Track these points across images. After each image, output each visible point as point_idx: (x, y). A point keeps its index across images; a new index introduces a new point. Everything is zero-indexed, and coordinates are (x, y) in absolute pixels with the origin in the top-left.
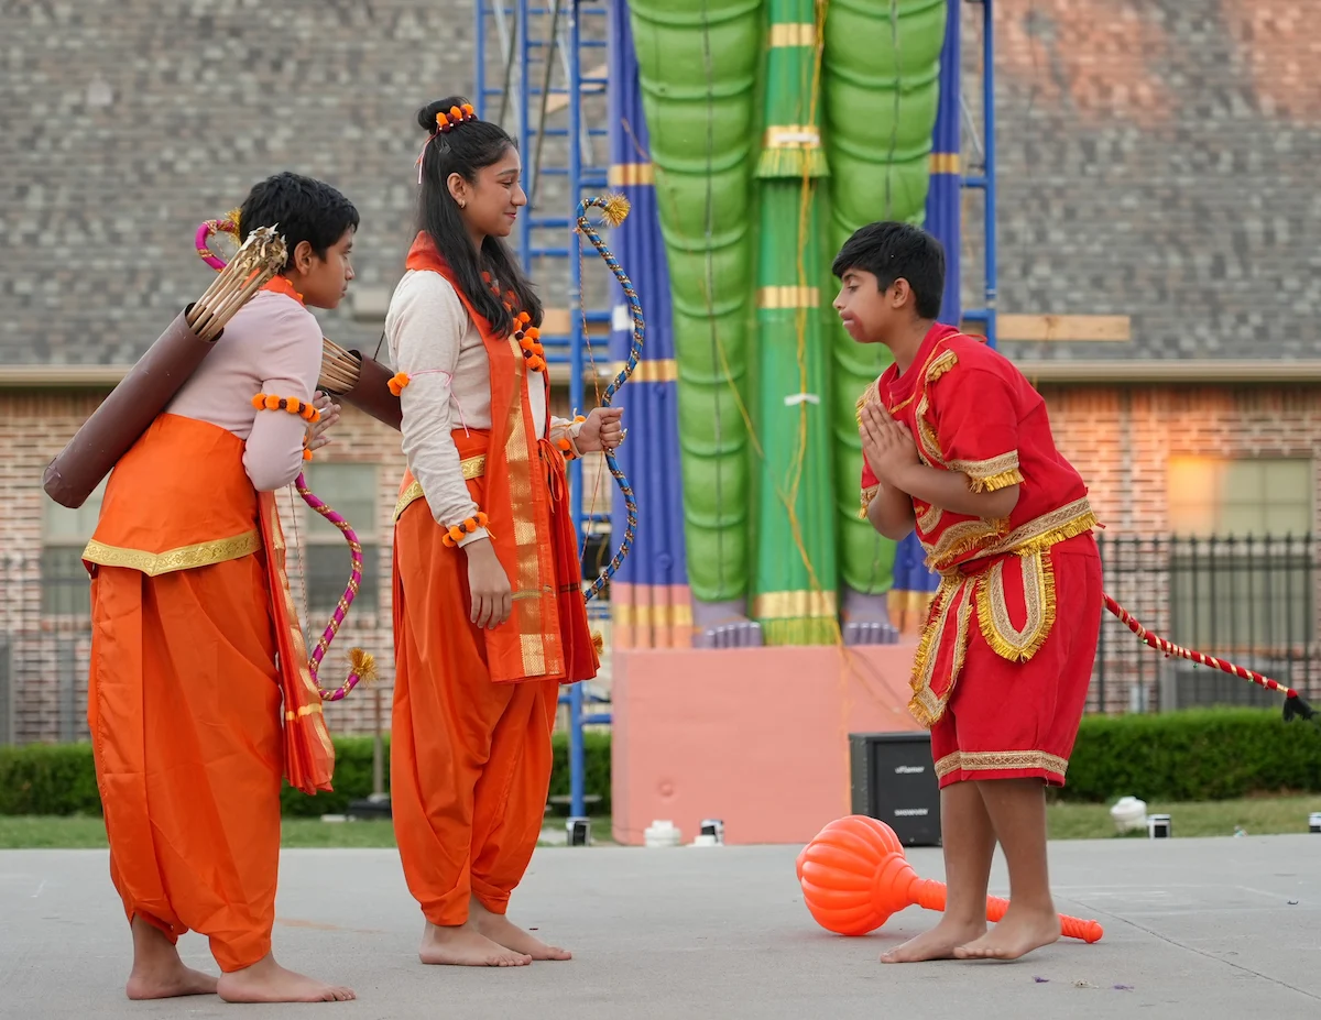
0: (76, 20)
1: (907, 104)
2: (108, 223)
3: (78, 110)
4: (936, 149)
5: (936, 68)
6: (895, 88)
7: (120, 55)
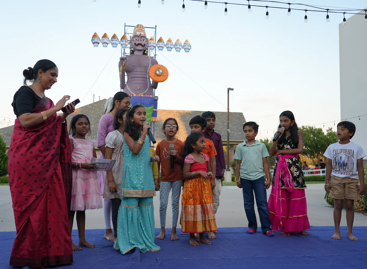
0: (92, 121)
2: (93, 136)
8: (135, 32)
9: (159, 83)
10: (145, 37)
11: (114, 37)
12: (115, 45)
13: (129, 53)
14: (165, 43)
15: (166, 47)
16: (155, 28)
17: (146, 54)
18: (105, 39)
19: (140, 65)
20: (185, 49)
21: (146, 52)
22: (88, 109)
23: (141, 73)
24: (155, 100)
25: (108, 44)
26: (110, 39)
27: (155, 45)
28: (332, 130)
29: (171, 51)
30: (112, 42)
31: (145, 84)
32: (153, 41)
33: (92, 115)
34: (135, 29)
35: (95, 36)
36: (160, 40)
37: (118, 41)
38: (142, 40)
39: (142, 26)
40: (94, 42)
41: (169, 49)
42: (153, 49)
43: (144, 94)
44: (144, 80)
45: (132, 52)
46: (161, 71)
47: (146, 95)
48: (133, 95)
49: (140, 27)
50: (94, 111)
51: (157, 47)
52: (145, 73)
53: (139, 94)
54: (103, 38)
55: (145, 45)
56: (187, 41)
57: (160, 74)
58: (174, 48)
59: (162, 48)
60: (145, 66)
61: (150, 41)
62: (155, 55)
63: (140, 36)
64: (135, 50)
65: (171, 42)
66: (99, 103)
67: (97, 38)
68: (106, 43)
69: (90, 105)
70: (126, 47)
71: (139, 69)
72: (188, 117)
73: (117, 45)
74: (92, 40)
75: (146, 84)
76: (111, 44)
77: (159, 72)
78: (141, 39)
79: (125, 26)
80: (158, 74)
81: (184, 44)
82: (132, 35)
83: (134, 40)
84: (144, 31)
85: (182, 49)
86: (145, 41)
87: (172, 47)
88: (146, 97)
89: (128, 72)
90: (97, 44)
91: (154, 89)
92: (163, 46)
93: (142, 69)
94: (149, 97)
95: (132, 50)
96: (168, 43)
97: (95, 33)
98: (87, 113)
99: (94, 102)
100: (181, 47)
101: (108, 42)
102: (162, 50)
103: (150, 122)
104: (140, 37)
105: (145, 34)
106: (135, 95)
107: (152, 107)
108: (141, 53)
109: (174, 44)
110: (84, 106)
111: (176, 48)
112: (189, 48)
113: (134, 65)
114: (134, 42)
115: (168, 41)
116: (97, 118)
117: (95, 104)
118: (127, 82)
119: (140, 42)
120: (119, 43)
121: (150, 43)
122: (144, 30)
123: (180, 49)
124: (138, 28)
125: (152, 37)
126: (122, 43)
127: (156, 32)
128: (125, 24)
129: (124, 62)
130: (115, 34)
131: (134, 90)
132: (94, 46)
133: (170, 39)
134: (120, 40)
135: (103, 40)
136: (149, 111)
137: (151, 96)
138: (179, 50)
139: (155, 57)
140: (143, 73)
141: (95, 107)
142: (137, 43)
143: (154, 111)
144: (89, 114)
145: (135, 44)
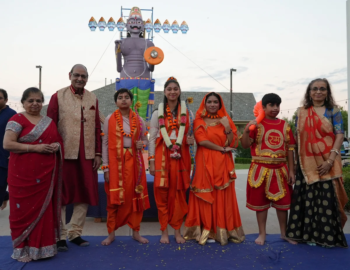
0: (103, 103)
1: (144, 113)
3: (103, 110)
4: (146, 117)
5: (146, 111)
6: (143, 112)
7: (106, 106)
8: (131, 15)
9: (155, 66)
10: (141, 19)
11: (111, 20)
12: (111, 29)
13: (126, 36)
14: (162, 25)
15: (163, 29)
16: (152, 10)
17: (142, 37)
18: (102, 23)
19: (136, 48)
20: (182, 31)
21: (142, 35)
22: (100, 92)
23: (137, 56)
24: (151, 82)
25: (105, 28)
26: (107, 23)
27: (151, 27)
28: (343, 109)
29: (168, 32)
30: (109, 26)
31: (141, 67)
32: (150, 23)
33: (104, 98)
34: (131, 12)
35: (92, 20)
36: (157, 22)
37: (114, 25)
38: (138, 23)
39: (138, 8)
40: (91, 27)
41: (166, 31)
42: (150, 31)
43: (140, 77)
44: (140, 63)
45: (129, 35)
46: (156, 53)
47: (142, 78)
48: (129, 78)
49: (136, 10)
50: (106, 94)
51: (153, 29)
52: (141, 56)
53: (136, 77)
54: (100, 22)
55: (140, 27)
56: (184, 22)
57: (155, 57)
58: (171, 30)
59: (158, 30)
60: (142, 49)
61: (147, 24)
62: (152, 38)
63: (136, 18)
64: (131, 33)
65: (167, 24)
66: (110, 86)
67: (94, 22)
68: (103, 27)
69: (102, 88)
70: (122, 30)
71: (135, 52)
72: (197, 98)
73: (114, 28)
74: (89, 25)
75: (143, 67)
76: (107, 27)
77: (154, 54)
78: (136, 21)
79: (122, 9)
80: (153, 56)
81: (181, 25)
82: (128, 18)
83: (129, 23)
84: (140, 14)
85: (179, 30)
86: (141, 23)
87: (169, 28)
88: (142, 79)
89: (124, 55)
90: (94, 28)
91: (151, 72)
92: (160, 28)
93: (139, 52)
94: (146, 80)
95: (128, 33)
96: (165, 25)
97: (92, 17)
98: (99, 96)
99: (107, 85)
100: (178, 29)
101: (105, 26)
102: (159, 32)
103: (147, 105)
104: (136, 20)
105: (141, 16)
106: (131, 78)
107: (149, 89)
108: (137, 36)
109: (171, 26)
110: (96, 90)
111: (172, 30)
112: (187, 29)
113: (130, 48)
114: (129, 25)
115: (165, 22)
116: (109, 100)
117: (107, 87)
118: (124, 66)
119: (135, 25)
120: (116, 27)
121: (147, 26)
122: (139, 12)
123: (178, 31)
124: (133, 11)
125: (149, 19)
126: (119, 26)
127: (152, 14)
128: (122, 7)
129: (119, 45)
130: (111, 18)
131: (130, 74)
132: (91, 30)
133: (167, 21)
134: (116, 23)
135: (100, 24)
136: (145, 94)
137: (148, 79)
138: (176, 31)
139: (152, 39)
140: (139, 56)
141: (106, 90)
142: (133, 26)
143: (151, 94)
144: (101, 97)
145: (131, 26)
